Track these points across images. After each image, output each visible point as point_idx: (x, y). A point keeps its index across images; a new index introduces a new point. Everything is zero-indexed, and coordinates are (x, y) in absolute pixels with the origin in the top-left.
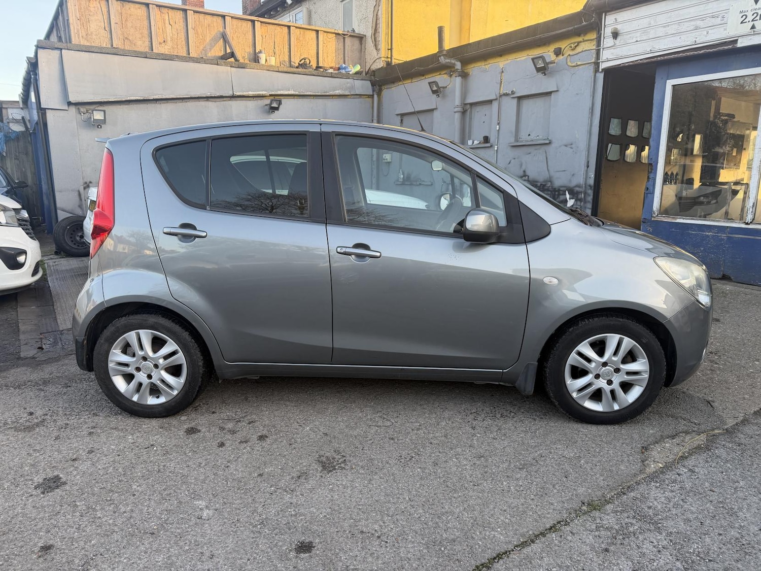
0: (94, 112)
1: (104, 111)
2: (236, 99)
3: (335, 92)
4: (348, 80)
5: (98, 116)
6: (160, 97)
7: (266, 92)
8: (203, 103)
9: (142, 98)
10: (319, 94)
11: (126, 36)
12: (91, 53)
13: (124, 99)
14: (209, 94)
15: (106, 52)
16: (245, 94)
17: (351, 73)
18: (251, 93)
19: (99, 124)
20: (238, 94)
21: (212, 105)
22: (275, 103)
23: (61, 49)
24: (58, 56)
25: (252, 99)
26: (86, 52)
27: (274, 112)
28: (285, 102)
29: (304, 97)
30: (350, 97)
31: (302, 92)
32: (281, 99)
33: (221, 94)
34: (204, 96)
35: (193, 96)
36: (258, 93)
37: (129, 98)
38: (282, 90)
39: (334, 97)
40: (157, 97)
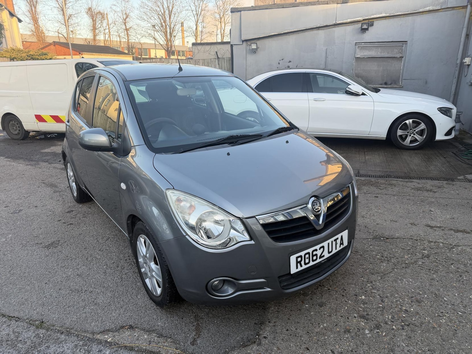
0: (252, 44)
1: (256, 43)
2: (338, 26)
3: (425, 9)
5: (254, 46)
6: (289, 31)
7: (361, 18)
8: (315, 32)
9: (277, 33)
10: (409, 12)
12: (255, 11)
13: (268, 35)
14: (319, 25)
15: (262, 8)
16: (345, 21)
18: (349, 20)
19: (254, 51)
20: (339, 22)
21: (321, 32)
22: (365, 26)
23: (241, 11)
24: (240, 15)
25: (350, 24)
26: (252, 10)
27: (365, 32)
28: (376, 23)
29: (395, 17)
30: (441, 10)
31: (393, 14)
32: (373, 21)
33: (327, 24)
34: (315, 27)
35: (308, 28)
36: (355, 19)
37: (271, 34)
38: (375, 14)
39: (424, 13)
40: (286, 31)
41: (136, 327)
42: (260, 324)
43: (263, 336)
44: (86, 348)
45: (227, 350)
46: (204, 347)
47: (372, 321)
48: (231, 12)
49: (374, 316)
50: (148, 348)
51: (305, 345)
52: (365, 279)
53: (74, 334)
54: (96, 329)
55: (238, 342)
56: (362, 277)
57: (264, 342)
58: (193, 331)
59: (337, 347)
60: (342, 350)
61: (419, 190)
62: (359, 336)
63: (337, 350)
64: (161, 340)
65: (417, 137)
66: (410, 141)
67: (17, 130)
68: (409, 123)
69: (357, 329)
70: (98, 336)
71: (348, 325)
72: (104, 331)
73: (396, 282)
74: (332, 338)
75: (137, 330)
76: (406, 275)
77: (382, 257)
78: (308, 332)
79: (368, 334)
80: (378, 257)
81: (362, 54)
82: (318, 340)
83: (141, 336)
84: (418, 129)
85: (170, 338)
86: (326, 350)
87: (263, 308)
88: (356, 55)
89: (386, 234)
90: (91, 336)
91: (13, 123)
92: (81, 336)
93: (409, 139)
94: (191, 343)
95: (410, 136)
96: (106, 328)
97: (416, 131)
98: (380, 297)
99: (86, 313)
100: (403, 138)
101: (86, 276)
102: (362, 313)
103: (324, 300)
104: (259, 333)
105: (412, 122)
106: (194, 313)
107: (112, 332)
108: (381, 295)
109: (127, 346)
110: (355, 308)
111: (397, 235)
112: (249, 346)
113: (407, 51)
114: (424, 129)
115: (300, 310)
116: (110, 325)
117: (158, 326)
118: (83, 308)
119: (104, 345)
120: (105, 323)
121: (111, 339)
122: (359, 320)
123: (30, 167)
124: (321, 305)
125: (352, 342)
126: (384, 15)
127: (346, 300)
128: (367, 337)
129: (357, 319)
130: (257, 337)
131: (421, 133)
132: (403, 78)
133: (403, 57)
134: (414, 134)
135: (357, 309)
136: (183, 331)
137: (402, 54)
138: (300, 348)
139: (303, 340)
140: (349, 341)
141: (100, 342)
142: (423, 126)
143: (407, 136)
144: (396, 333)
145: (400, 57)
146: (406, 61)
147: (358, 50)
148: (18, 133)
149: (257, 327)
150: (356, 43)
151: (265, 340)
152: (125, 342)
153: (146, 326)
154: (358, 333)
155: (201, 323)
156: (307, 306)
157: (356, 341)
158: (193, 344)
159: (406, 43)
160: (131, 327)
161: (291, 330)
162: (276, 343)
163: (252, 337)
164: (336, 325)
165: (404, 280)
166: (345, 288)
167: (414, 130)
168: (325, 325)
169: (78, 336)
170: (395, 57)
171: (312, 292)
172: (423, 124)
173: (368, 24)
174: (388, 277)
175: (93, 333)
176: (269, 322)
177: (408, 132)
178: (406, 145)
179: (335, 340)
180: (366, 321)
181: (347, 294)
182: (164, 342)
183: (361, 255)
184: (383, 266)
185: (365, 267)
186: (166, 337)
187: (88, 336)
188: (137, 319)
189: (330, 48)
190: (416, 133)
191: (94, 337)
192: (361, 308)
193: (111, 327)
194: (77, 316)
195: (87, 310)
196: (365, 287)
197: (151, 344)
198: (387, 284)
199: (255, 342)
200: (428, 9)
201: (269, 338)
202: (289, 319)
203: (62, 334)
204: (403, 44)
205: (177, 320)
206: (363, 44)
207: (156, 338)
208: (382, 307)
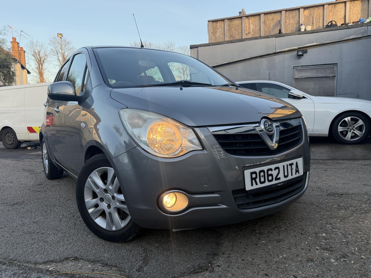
2: (277, 54)
3: (349, 37)
4: (363, 28)
6: (237, 60)
7: (296, 47)
8: (259, 60)
9: (227, 62)
10: (336, 41)
11: (232, 35)
12: (209, 46)
13: (220, 64)
14: (262, 54)
16: (283, 50)
17: (365, 22)
18: (286, 49)
20: (278, 51)
21: (264, 60)
22: (300, 52)
23: (198, 47)
24: (197, 50)
25: (288, 52)
26: (207, 46)
27: (301, 57)
28: (309, 50)
29: (324, 45)
30: (363, 38)
31: (323, 42)
32: (307, 49)
33: (268, 53)
34: (259, 56)
35: (253, 57)
36: (291, 48)
37: (223, 63)
38: (308, 44)
39: (349, 41)
40: (235, 60)
41: (81, 259)
42: (213, 255)
43: (216, 265)
44: (25, 275)
45: (176, 275)
46: (150, 273)
47: (338, 252)
48: (190, 48)
49: (339, 248)
50: (90, 275)
51: (263, 272)
52: (324, 222)
53: (16, 264)
54: (40, 260)
55: (189, 268)
56: (320, 220)
57: (216, 269)
58: (141, 260)
59: (300, 273)
60: (306, 275)
61: (366, 165)
62: (324, 264)
63: (300, 276)
64: (106, 268)
65: (357, 132)
66: (351, 136)
67: (11, 140)
68: (348, 120)
69: (320, 259)
70: (40, 266)
71: (311, 256)
72: (47, 262)
73: (357, 223)
74: (293, 266)
75: (82, 261)
76: (367, 218)
77: (338, 207)
78: (266, 261)
79: (335, 262)
80: (335, 207)
81: (300, 75)
82: (278, 268)
83: (85, 266)
84: (356, 126)
85: (116, 266)
86: (288, 276)
87: (216, 243)
88: (294, 76)
89: (340, 192)
90: (33, 266)
91: (9, 135)
92: (23, 266)
93: (349, 135)
94: (137, 270)
95: (350, 131)
96: (50, 259)
97: (355, 127)
98: (343, 234)
99: (33, 248)
100: (344, 134)
101: (41, 223)
102: (324, 246)
103: (281, 237)
104: (211, 262)
105: (350, 119)
106: (144, 247)
107: (55, 262)
108: (343, 233)
109: (68, 274)
110: (316, 242)
111: (351, 192)
112: (200, 272)
113: (338, 72)
114: (363, 125)
115: (256, 244)
116: (54, 257)
117: (104, 257)
118: (31, 245)
119: (44, 273)
120: (50, 255)
121: (53, 268)
122: (322, 251)
123: (15, 161)
124: (279, 241)
125: (317, 269)
126: (315, 44)
127: (305, 237)
128: (334, 265)
129: (319, 250)
130: (210, 265)
131: (360, 128)
132: (338, 94)
133: (335, 76)
134: (354, 130)
135: (318, 243)
136: (130, 261)
137: (334, 74)
138: (258, 274)
139: (261, 268)
140: (313, 268)
141: (41, 271)
142: (361, 122)
143: (347, 132)
144: (366, 261)
145: (333, 76)
146: (338, 80)
147: (296, 72)
148: (12, 143)
149: (209, 257)
150: (294, 67)
151: (218, 268)
152: (67, 270)
153: (92, 257)
154: (323, 262)
155: (150, 254)
156: (264, 241)
157: (322, 268)
158: (139, 270)
159: (337, 65)
160: (76, 259)
161: (247, 260)
162: (231, 271)
163: (204, 265)
164: (297, 256)
165: (366, 221)
166: (303, 228)
167: (353, 126)
168: (285, 256)
169: (19, 266)
170: (328, 77)
171: (268, 232)
172: (360, 121)
173: (302, 51)
174: (348, 220)
175: (36, 263)
176: (223, 254)
177: (348, 129)
178: (348, 140)
179: (297, 267)
180: (330, 252)
181: (305, 232)
182: (109, 271)
183: (317, 206)
184: (342, 212)
185: (322, 213)
186: (111, 265)
187: (29, 266)
188: (83, 252)
189: (272, 72)
190: (355, 128)
191: (36, 266)
192: (323, 242)
193: (55, 258)
194: (23, 251)
195: (35, 246)
196: (325, 228)
197: (94, 272)
198: (348, 225)
199: (207, 269)
200: (351, 37)
201: (223, 266)
202: (244, 251)
203: (4, 265)
204: (334, 66)
205: (125, 253)
206: (300, 67)
207: (100, 267)
208: (346, 242)
